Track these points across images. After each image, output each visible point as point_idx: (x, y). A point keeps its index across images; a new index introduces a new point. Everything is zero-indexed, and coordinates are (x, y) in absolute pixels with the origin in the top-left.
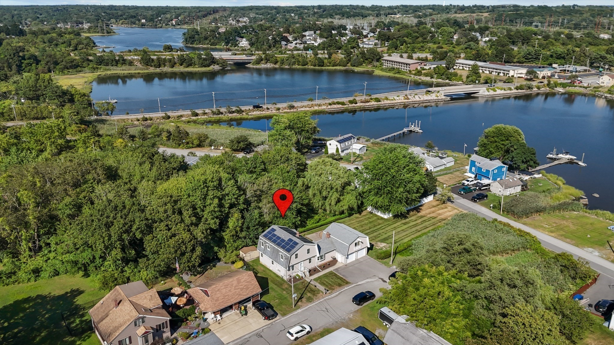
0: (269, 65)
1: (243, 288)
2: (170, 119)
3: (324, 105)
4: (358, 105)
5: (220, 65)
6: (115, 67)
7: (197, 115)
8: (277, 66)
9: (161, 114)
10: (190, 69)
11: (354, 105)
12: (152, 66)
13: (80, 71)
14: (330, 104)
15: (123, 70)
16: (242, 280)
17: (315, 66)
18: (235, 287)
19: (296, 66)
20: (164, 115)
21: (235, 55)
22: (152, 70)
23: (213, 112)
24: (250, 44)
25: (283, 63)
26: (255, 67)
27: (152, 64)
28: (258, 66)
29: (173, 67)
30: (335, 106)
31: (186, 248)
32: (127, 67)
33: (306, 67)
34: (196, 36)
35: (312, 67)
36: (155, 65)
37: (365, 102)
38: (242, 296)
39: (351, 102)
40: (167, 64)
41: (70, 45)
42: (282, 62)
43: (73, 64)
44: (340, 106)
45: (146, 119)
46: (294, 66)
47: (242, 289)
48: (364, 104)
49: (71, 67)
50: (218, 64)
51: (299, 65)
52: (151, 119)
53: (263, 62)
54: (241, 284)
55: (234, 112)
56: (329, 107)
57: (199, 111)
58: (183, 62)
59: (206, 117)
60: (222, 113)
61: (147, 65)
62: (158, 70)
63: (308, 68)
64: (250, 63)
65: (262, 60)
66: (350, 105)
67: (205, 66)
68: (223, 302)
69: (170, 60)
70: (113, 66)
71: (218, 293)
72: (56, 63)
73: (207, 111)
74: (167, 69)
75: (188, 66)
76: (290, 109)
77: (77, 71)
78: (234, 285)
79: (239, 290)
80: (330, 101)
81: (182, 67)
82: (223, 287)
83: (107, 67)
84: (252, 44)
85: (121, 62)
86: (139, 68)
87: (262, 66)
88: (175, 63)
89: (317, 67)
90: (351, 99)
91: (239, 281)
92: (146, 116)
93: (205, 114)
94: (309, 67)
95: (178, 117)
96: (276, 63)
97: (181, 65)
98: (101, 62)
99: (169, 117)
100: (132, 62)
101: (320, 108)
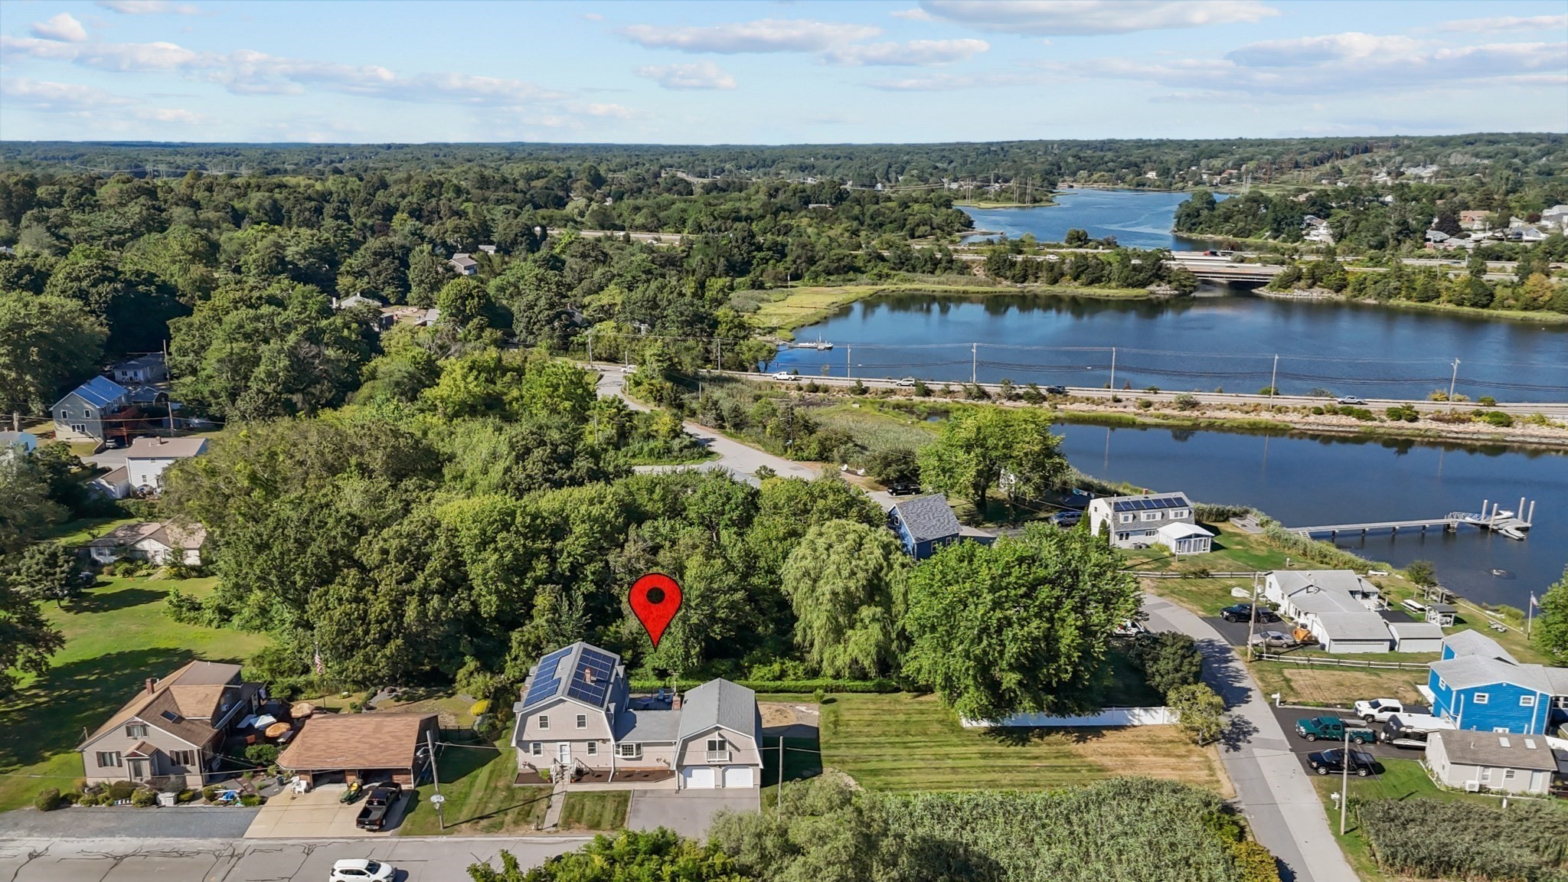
0: (1317, 294)
1: (376, 746)
2: (867, 395)
3: (1295, 410)
4: (1420, 424)
5: (1175, 284)
6: (927, 277)
7: (928, 393)
8: (1341, 297)
9: (849, 382)
10: (1096, 291)
11: (1403, 423)
12: (1006, 278)
13: (850, 280)
14: (1319, 412)
15: (939, 283)
16: (386, 729)
17: (1460, 304)
18: (364, 736)
19: (1403, 302)
20: (855, 384)
21: (1242, 261)
22: (1005, 286)
23: (966, 389)
24: (1333, 236)
25: (1360, 291)
26: (1273, 295)
27: (1008, 273)
28: (1282, 295)
29: (1054, 281)
30: (1334, 420)
31: (367, 632)
32: (953, 276)
33: (1432, 305)
34: (1205, 213)
35: (1451, 307)
36: (1013, 277)
37: (1448, 421)
38: (362, 761)
39: (1395, 414)
40: (1043, 274)
41: (904, 225)
42: (1361, 288)
43: (842, 263)
44: (1352, 420)
45: (815, 389)
46: (1392, 302)
47: (373, 746)
48: (1442, 426)
49: (837, 271)
50: (1170, 282)
51: (1409, 298)
52: (826, 390)
53: (1302, 283)
54: (378, 735)
55: (1019, 397)
56: (1312, 418)
57: (937, 386)
58: (1082, 272)
59: (948, 400)
60: (989, 397)
61: (997, 275)
62: (1016, 288)
63: (1435, 310)
64: (1265, 284)
65: (1299, 278)
66: (1389, 423)
67: (1134, 285)
68: (318, 757)
69: (1051, 267)
70: (924, 272)
71: (322, 734)
72: (812, 261)
73: (955, 387)
74: (1039, 287)
75: (1091, 283)
76: (1183, 409)
77: (844, 280)
78: (364, 732)
79: (367, 746)
80: (1321, 402)
81: (1077, 284)
82: (337, 728)
83: (910, 275)
84: (1339, 237)
85: (944, 264)
86: (980, 281)
87: (1297, 294)
88: (1062, 275)
89: (1467, 309)
90: (1398, 404)
91: (378, 729)
92: (817, 382)
93: (948, 392)
94: (1441, 306)
95: (884, 393)
96: (1339, 289)
97: (1075, 279)
98: (903, 263)
99: (864, 391)
100: (968, 267)
101: (1280, 417)
